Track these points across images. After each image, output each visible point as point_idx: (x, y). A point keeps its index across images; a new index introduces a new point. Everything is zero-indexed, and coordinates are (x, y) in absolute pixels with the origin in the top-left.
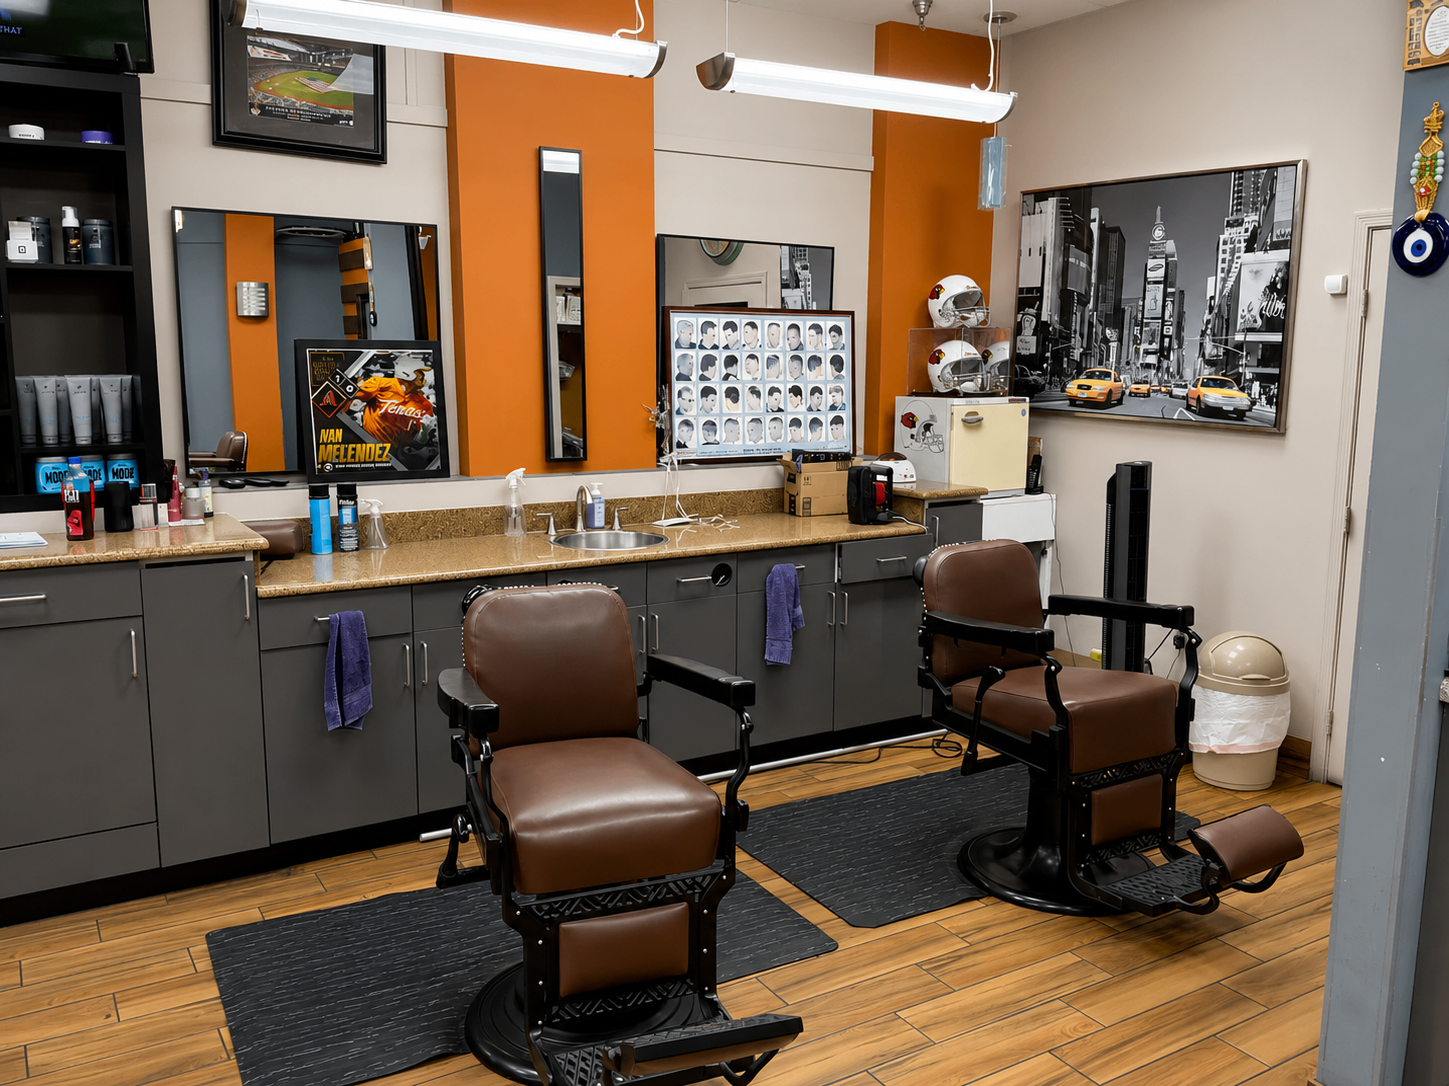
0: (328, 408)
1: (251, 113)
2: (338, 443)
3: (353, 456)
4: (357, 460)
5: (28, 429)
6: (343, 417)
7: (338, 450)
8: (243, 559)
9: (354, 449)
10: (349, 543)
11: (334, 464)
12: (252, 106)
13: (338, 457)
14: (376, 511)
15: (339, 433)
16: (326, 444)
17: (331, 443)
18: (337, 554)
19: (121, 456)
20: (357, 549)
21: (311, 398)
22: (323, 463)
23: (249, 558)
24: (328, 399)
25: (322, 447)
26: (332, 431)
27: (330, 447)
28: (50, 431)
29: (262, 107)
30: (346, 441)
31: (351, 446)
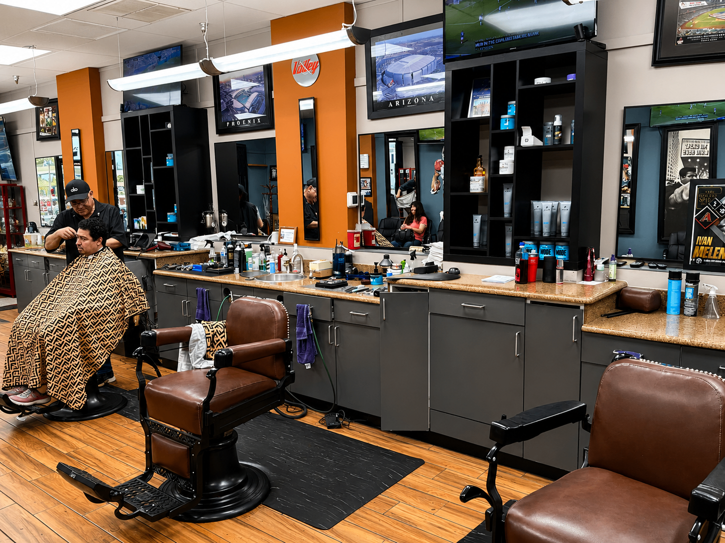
0: (705, 223)
1: (677, 44)
2: (708, 246)
3: (717, 255)
4: (719, 258)
5: (537, 228)
6: (715, 230)
7: (708, 250)
8: (579, 307)
9: (719, 251)
10: (689, 311)
11: (703, 259)
12: (678, 39)
13: (707, 255)
14: (712, 293)
15: (710, 240)
16: (700, 246)
17: (704, 245)
18: (682, 316)
19: (561, 244)
20: (692, 316)
21: (695, 216)
22: (696, 258)
23: (582, 307)
24: (706, 218)
25: (697, 247)
26: (706, 238)
27: (702, 248)
28: (546, 230)
29: (685, 38)
30: (714, 244)
31: (717, 248)
